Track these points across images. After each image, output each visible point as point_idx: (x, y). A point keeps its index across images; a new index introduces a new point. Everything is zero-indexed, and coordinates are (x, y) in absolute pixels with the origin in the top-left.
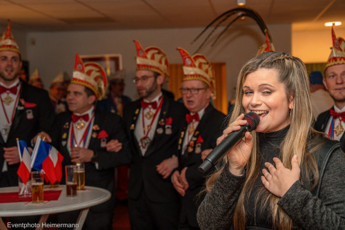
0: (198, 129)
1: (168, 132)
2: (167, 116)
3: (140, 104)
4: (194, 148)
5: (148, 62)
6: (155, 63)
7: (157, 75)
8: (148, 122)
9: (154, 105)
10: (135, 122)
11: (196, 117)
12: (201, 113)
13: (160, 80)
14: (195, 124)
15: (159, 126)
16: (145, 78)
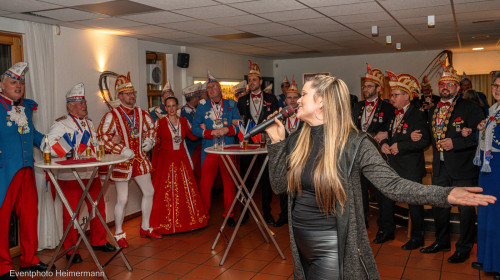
0: (404, 118)
1: (381, 121)
2: (380, 111)
3: (364, 103)
4: (402, 130)
5: (373, 77)
6: (377, 79)
7: (377, 86)
8: (368, 114)
9: (372, 104)
10: (361, 114)
11: (402, 111)
12: (405, 108)
13: (379, 89)
14: (401, 116)
15: (374, 117)
16: (370, 86)
